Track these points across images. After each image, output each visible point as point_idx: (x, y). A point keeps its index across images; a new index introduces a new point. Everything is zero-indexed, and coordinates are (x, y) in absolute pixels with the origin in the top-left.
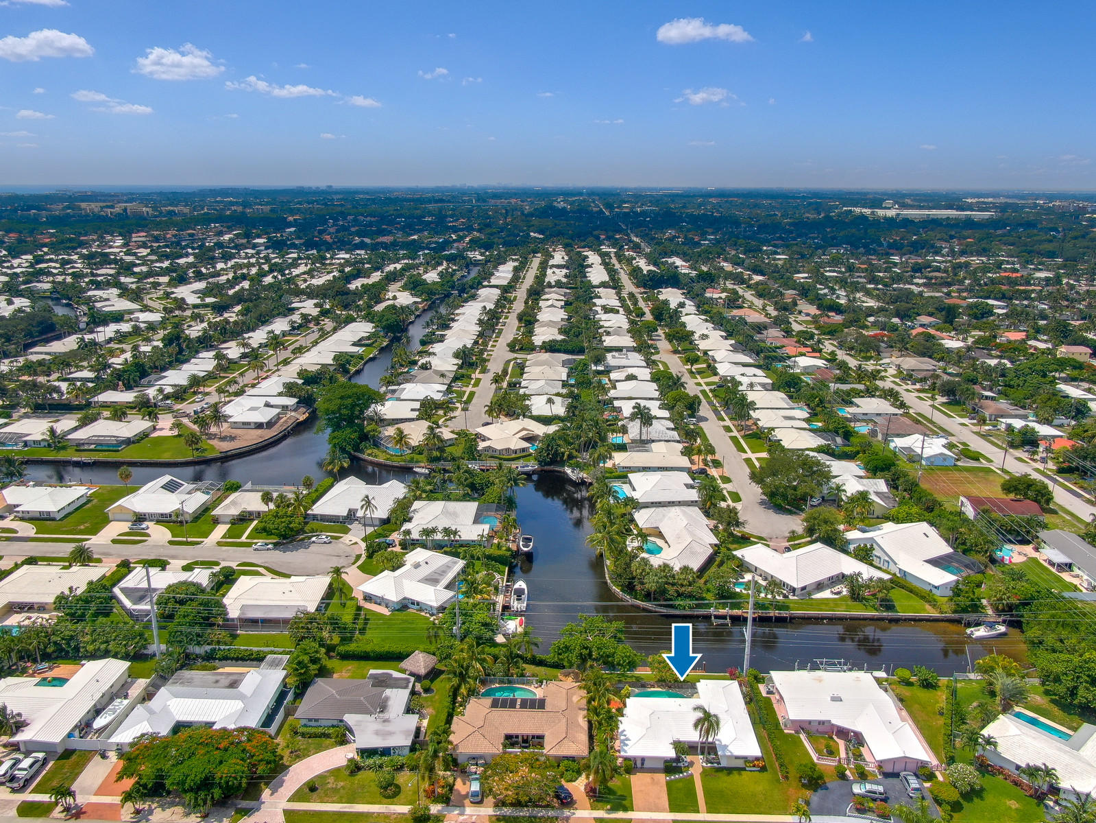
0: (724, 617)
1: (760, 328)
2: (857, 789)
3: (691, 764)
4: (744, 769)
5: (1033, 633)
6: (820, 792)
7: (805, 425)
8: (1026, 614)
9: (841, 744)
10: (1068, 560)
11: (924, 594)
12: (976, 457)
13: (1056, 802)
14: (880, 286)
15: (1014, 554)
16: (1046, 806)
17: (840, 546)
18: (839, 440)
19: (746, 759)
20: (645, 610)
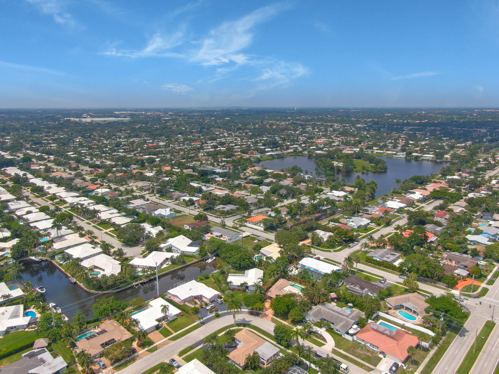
0: (138, 285)
1: (72, 180)
2: (208, 308)
3: (162, 324)
4: (177, 318)
5: (223, 255)
6: (199, 314)
7: (119, 215)
8: (219, 252)
9: (197, 300)
10: (221, 234)
11: (191, 256)
12: (180, 212)
13: (248, 290)
14: (108, 155)
15: (208, 237)
16: (247, 292)
17: (160, 250)
18: (136, 217)
19: (177, 315)
20: (108, 293)
